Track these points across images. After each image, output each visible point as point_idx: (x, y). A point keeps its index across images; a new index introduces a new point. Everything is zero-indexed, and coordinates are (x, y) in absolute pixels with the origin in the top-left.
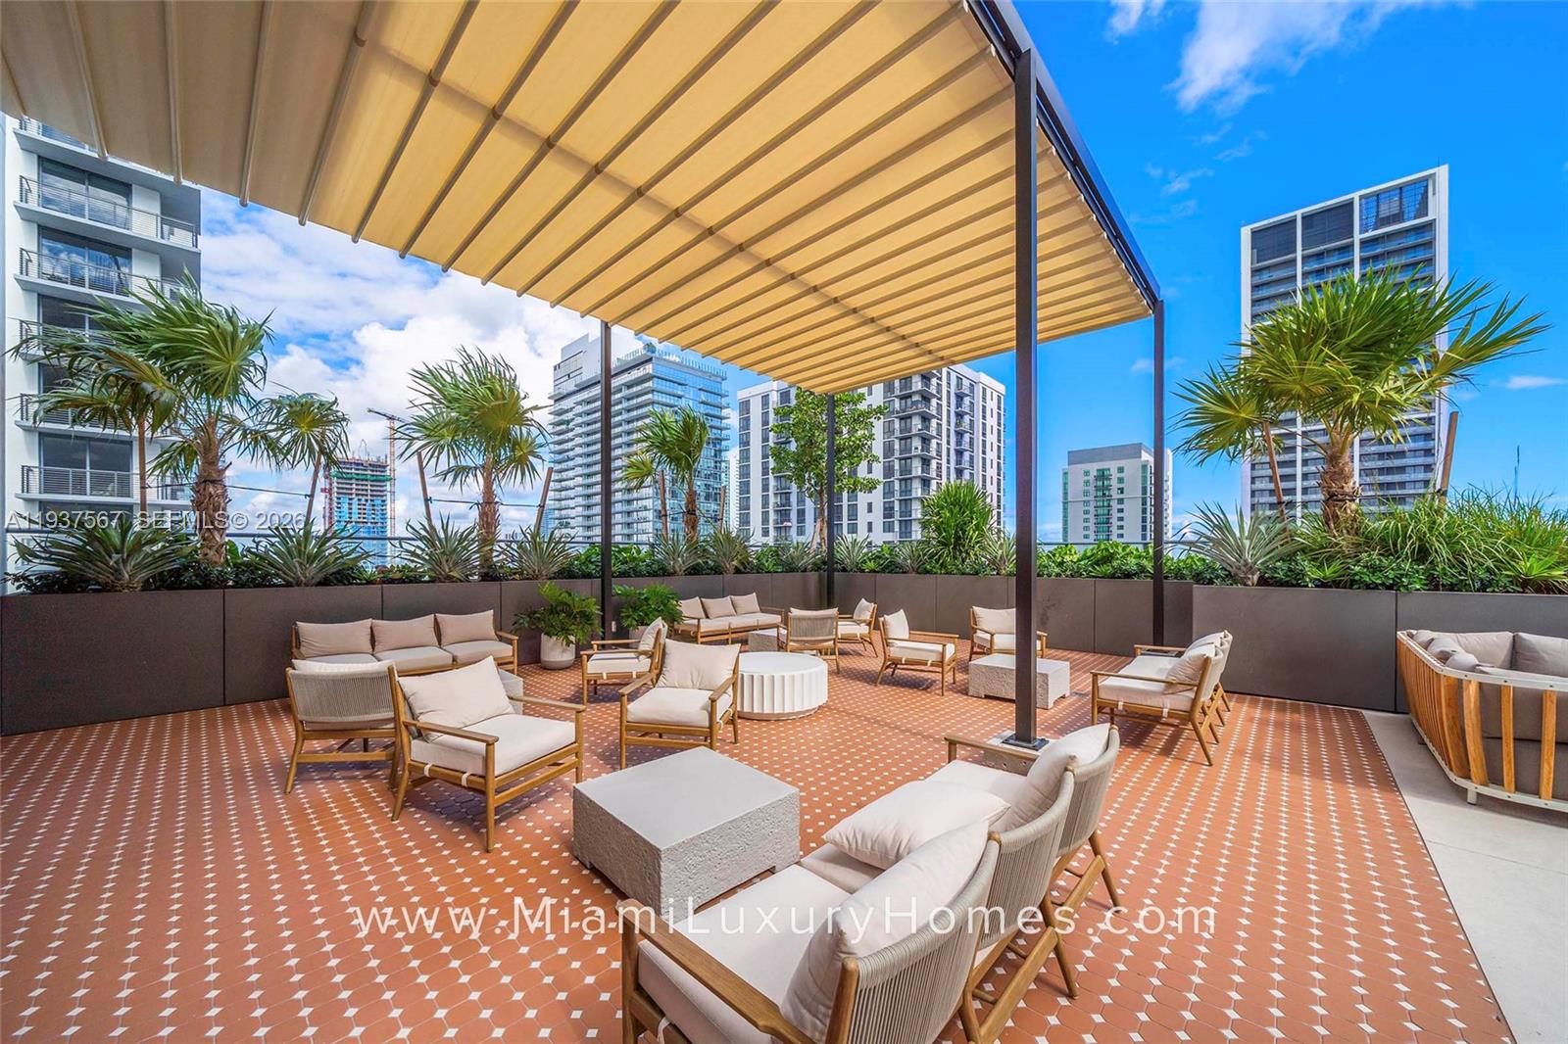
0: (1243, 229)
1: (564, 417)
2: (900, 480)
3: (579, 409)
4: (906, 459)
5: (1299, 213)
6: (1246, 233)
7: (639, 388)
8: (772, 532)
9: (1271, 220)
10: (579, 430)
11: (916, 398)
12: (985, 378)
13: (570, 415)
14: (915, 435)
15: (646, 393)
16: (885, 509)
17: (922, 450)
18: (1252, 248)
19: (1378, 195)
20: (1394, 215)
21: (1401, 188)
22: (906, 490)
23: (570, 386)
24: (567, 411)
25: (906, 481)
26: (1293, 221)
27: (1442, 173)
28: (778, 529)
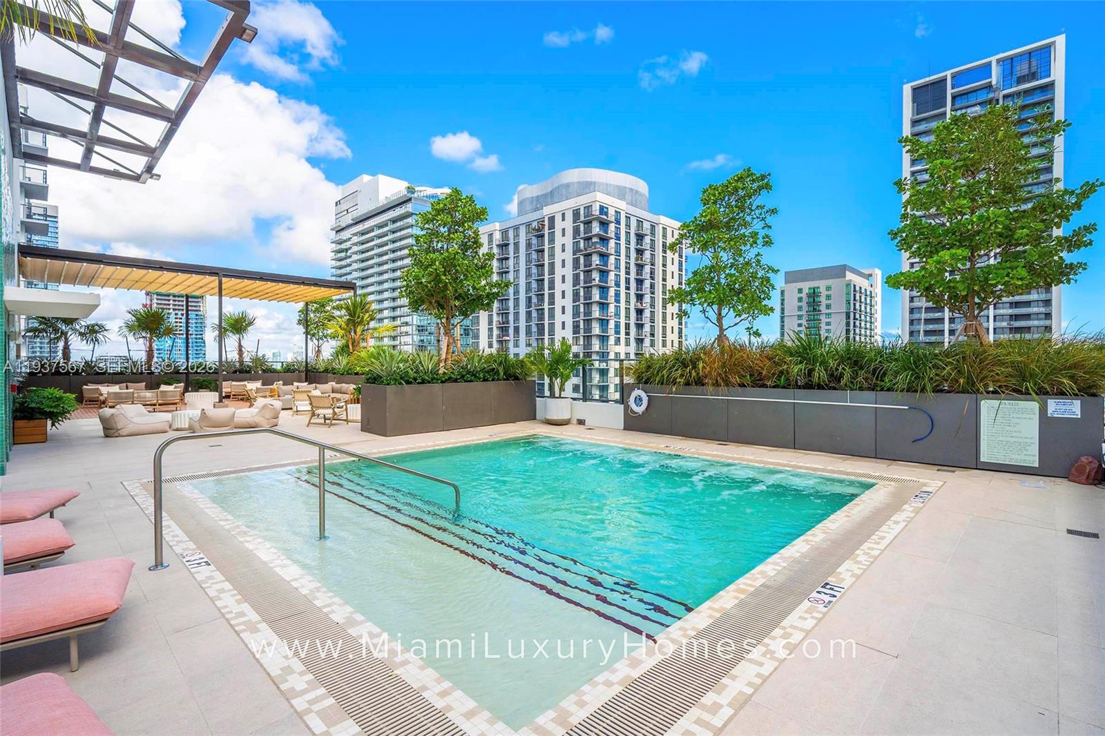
0: (904, 86)
1: (343, 246)
2: (584, 304)
3: (355, 239)
4: (588, 287)
5: (949, 73)
6: (907, 90)
7: (402, 223)
8: (495, 345)
9: (927, 79)
10: (355, 257)
11: (595, 240)
12: (664, 220)
13: (347, 245)
14: (594, 269)
15: (407, 228)
16: (574, 327)
17: (599, 281)
18: (913, 102)
19: (1012, 59)
20: (1024, 76)
21: (1030, 53)
22: (588, 312)
23: (348, 220)
24: (346, 241)
25: (588, 305)
26: (944, 80)
27: (1060, 41)
28: (500, 342)
